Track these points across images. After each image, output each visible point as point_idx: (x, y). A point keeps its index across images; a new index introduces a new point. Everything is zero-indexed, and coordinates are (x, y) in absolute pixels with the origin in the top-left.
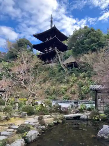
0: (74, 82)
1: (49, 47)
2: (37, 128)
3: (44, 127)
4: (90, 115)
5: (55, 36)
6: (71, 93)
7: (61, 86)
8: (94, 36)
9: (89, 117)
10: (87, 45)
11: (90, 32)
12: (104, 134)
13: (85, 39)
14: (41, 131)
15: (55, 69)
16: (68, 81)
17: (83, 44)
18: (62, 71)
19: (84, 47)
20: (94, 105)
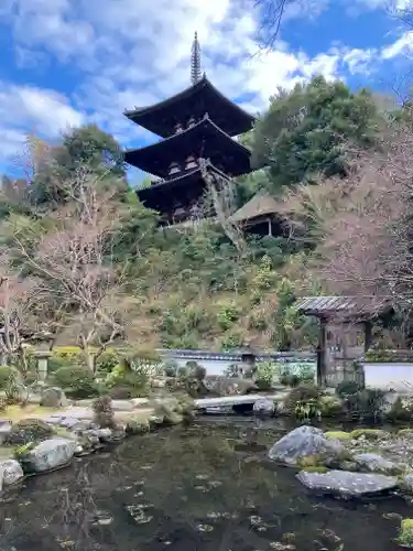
0: (263, 288)
1: (186, 158)
2: (80, 434)
3: (106, 432)
4: (286, 400)
5: (206, 117)
6: (251, 327)
7: (219, 303)
8: (346, 114)
9: (281, 405)
10: (318, 151)
11: (330, 100)
12: (286, 453)
13: (312, 127)
14: (94, 444)
15: (201, 242)
16: (244, 285)
17: (305, 147)
18: (224, 246)
19: (308, 156)
20: (314, 367)
